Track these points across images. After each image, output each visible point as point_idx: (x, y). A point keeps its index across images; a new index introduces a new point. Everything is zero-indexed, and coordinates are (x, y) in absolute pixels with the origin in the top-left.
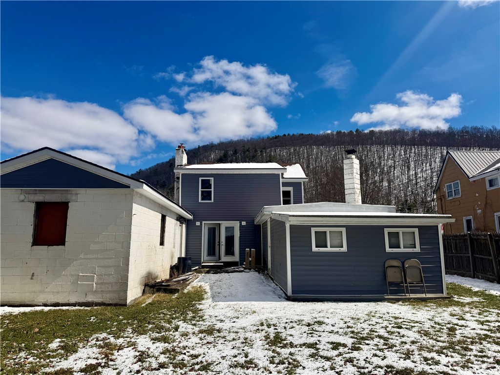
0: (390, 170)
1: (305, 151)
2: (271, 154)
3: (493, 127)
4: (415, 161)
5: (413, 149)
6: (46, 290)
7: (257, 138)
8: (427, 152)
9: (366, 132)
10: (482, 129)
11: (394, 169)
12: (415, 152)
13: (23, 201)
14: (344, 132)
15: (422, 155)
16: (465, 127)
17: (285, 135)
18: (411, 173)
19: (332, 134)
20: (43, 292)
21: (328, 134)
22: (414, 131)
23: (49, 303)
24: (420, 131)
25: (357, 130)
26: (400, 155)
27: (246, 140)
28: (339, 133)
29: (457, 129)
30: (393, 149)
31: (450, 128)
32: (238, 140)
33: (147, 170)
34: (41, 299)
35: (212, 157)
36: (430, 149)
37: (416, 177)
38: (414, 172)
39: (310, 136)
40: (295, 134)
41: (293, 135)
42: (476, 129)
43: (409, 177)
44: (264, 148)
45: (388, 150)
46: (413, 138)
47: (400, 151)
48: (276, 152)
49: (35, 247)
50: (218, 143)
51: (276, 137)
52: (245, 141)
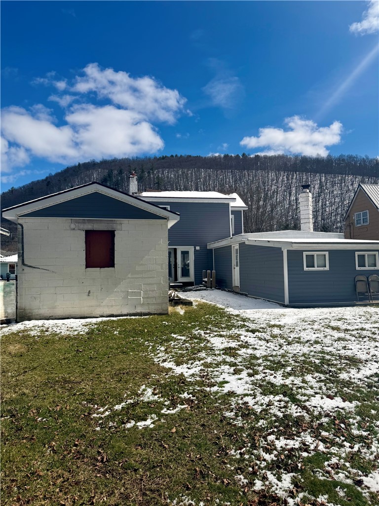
0: (273, 195)
1: (194, 174)
2: (159, 176)
3: (366, 156)
4: (296, 186)
5: (295, 175)
6: (102, 304)
7: (144, 157)
8: (307, 178)
9: (252, 156)
10: (357, 158)
11: (277, 194)
12: (296, 178)
13: (74, 229)
14: (231, 156)
15: (303, 181)
16: (342, 156)
17: (172, 156)
18: (292, 199)
19: (219, 157)
20: (99, 306)
21: (216, 157)
22: (296, 157)
23: (105, 314)
24: (302, 157)
25: (244, 155)
26: (283, 181)
27: (131, 158)
28: (226, 156)
29: (335, 156)
30: (276, 174)
31: (329, 156)
32: (122, 159)
33: (21, 188)
34: (98, 312)
35: (95, 176)
36: (311, 175)
37: (296, 202)
38: (295, 198)
39: (198, 158)
40: (183, 155)
41: (181, 156)
42: (351, 157)
43: (290, 202)
44: (152, 169)
45: (272, 175)
46: (295, 164)
47: (283, 177)
48: (163, 174)
49: (89, 269)
50: (100, 161)
51: (164, 158)
52: (130, 160)
